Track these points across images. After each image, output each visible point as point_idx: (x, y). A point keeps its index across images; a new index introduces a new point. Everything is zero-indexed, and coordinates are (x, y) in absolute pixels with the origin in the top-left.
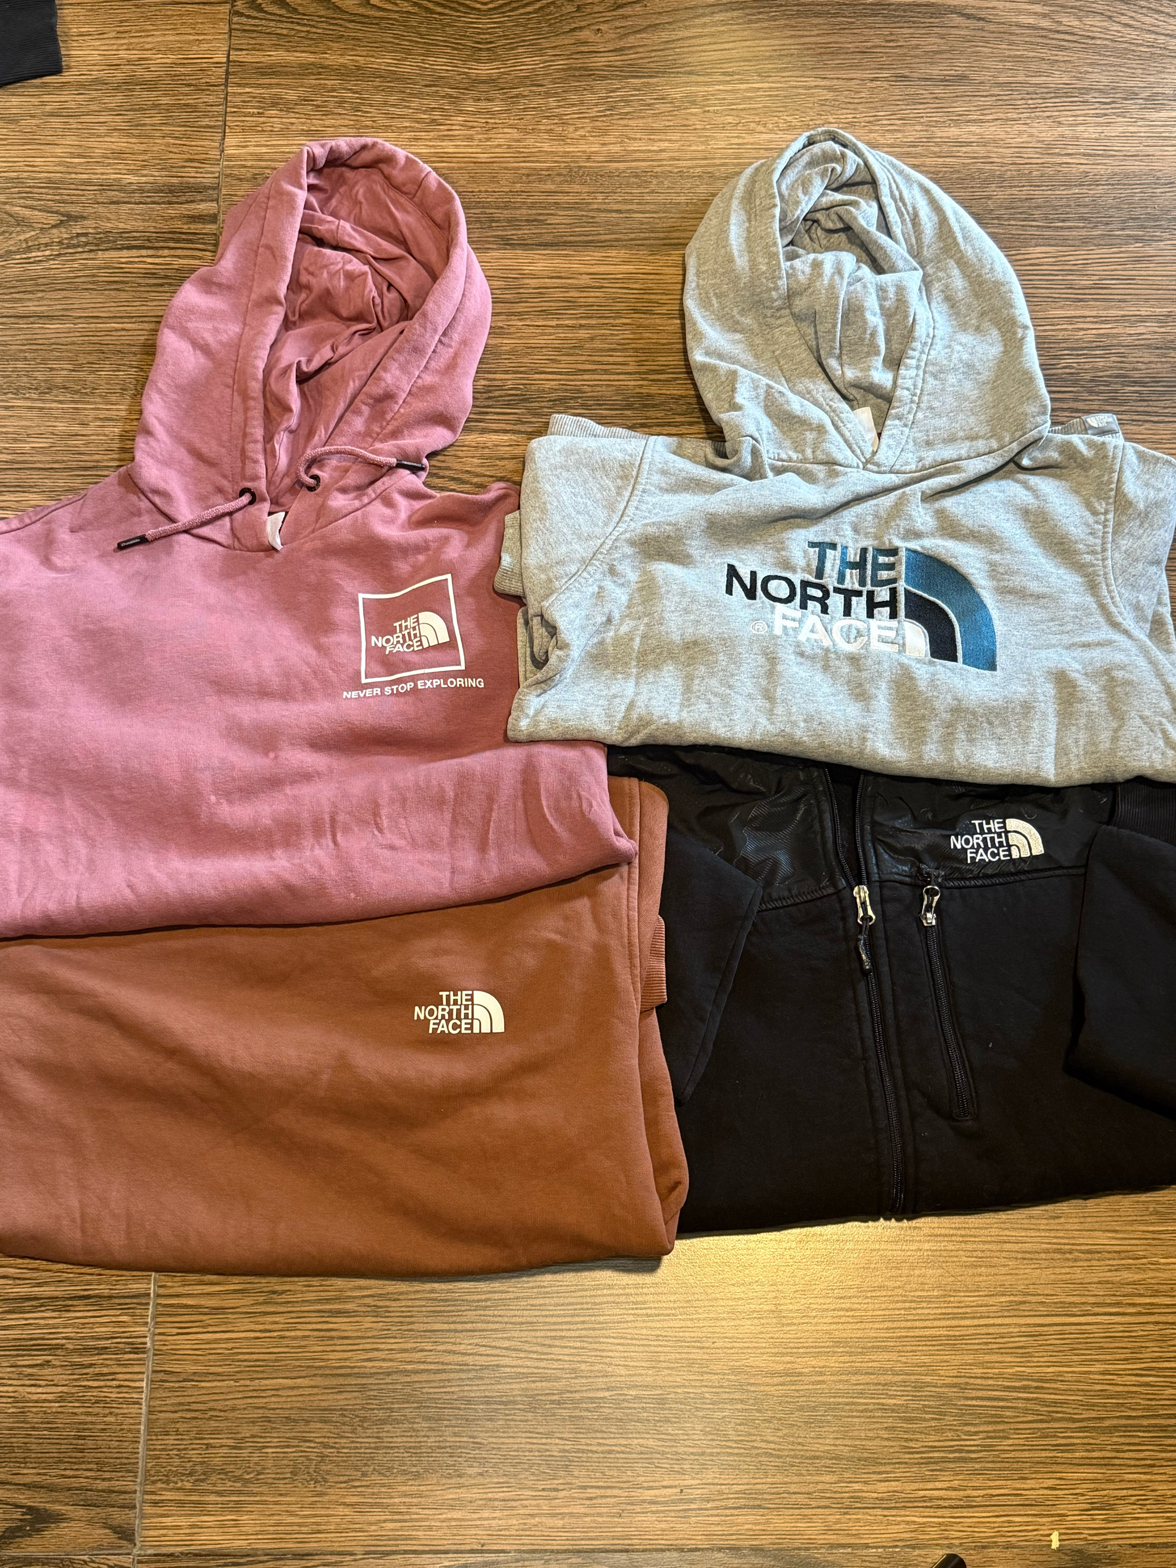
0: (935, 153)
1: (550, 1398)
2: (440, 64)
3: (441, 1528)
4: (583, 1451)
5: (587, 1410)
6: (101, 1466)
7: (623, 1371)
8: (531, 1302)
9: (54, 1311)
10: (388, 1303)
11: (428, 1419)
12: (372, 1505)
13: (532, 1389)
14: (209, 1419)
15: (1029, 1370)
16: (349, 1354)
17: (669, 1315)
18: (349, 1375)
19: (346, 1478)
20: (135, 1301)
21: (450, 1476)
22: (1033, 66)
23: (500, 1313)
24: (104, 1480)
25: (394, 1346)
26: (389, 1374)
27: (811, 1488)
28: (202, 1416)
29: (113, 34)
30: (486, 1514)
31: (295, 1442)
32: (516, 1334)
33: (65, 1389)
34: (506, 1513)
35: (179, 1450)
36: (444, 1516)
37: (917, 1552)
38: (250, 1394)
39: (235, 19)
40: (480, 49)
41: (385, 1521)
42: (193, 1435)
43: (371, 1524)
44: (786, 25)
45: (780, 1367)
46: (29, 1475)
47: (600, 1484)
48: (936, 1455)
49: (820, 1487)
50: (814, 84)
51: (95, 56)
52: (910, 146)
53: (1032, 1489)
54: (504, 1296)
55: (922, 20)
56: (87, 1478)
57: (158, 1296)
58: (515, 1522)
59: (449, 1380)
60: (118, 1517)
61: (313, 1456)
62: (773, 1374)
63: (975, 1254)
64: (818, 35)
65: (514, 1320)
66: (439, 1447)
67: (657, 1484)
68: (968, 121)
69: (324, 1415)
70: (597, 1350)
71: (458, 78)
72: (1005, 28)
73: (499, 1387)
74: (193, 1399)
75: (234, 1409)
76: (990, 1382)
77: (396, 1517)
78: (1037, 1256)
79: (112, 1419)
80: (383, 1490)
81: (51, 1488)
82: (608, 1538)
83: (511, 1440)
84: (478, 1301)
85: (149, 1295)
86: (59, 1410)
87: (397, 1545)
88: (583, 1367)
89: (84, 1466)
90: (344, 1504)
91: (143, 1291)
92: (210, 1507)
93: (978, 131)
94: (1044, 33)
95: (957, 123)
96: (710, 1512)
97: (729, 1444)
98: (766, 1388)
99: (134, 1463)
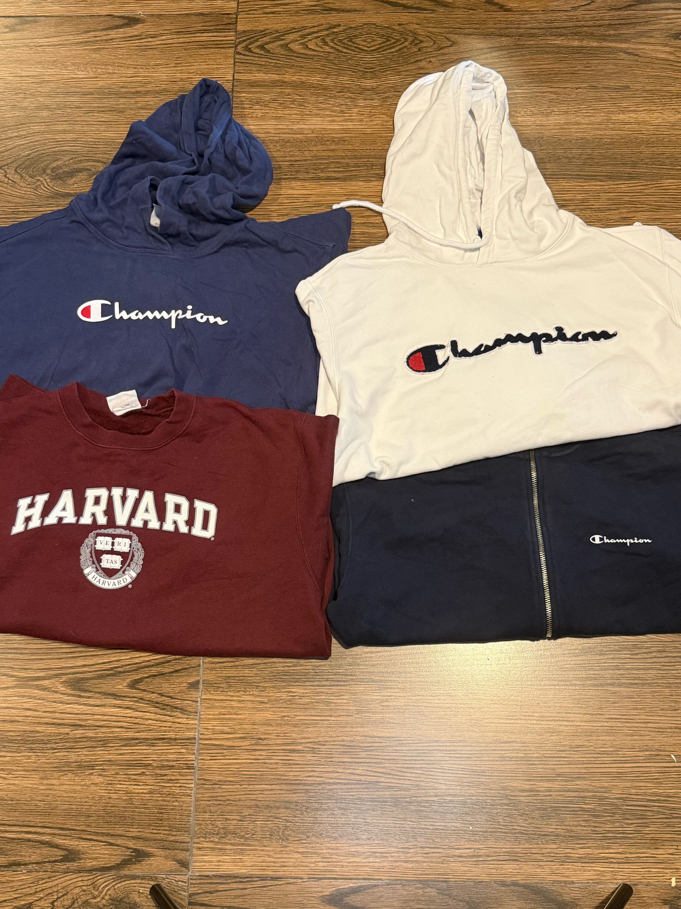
0: (611, 128)
1: (405, 800)
2: (345, 80)
3: (348, 866)
4: (423, 829)
5: (424, 807)
6: (171, 828)
7: (443, 787)
8: (394, 748)
9: (146, 746)
10: (319, 747)
11: (340, 808)
12: (312, 853)
13: (395, 795)
14: (227, 805)
15: (660, 791)
16: (300, 773)
17: (467, 758)
18: (300, 784)
19: (298, 839)
20: (188, 741)
21: (352, 840)
22: (665, 81)
23: (379, 754)
24: (173, 835)
25: (323, 770)
26: (320, 784)
27: (544, 851)
28: (223, 803)
29: (173, 65)
30: (371, 860)
31: (272, 819)
32: (387, 765)
33: (152, 787)
34: (382, 859)
35: (212, 821)
36: (349, 860)
37: (600, 886)
38: (248, 793)
39: (237, 56)
40: (367, 72)
41: (319, 862)
42: (218, 813)
43: (311, 863)
44: (531, 59)
45: (527, 787)
46: (134, 832)
47: (432, 846)
48: (610, 835)
49: (548, 850)
50: (547, 90)
51: (164, 77)
52: (598, 124)
53: (661, 854)
54: (380, 745)
55: (605, 56)
56: (164, 834)
57: (201, 739)
58: (387, 864)
59: (351, 789)
60: (181, 855)
61: (281, 826)
62: (523, 791)
63: (632, 729)
64: (548, 64)
65: (386, 757)
66: (347, 824)
67: (461, 847)
68: (630, 111)
69: (287, 805)
70: (429, 775)
71: (354, 87)
72: (648, 60)
73: (379, 793)
74: (218, 794)
75: (240, 800)
76: (640, 797)
77: (324, 860)
78: (665, 730)
79: (177, 804)
80: (317, 845)
81: (145, 839)
82: (435, 874)
83: (384, 821)
84: (367, 747)
85: (195, 738)
86: (150, 798)
87: (325, 875)
88: (422, 784)
89: (162, 828)
90: (298, 852)
91: (192, 736)
92: (228, 852)
93: (635, 116)
94: (671, 63)
95: (623, 112)
96: (490, 862)
97: (499, 827)
98: (520, 798)
99: (188, 827)
